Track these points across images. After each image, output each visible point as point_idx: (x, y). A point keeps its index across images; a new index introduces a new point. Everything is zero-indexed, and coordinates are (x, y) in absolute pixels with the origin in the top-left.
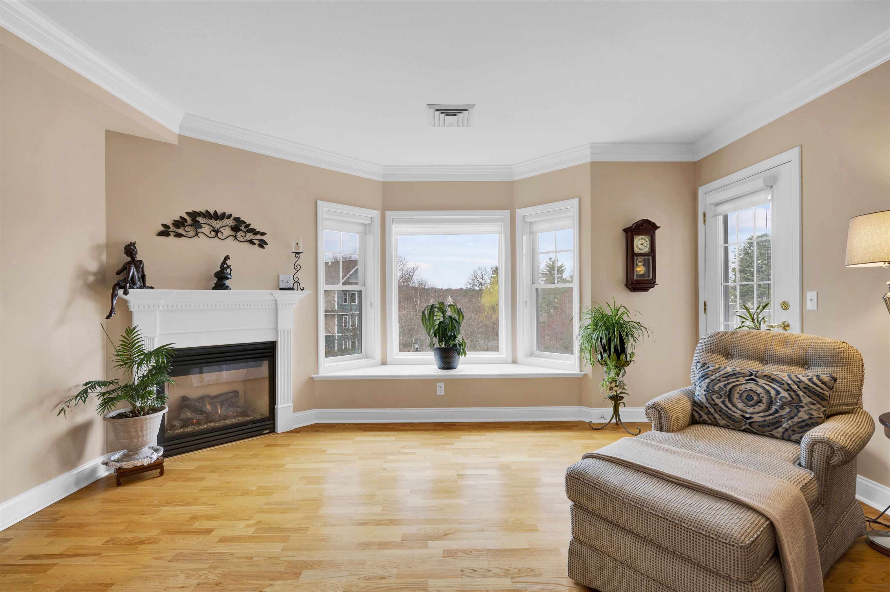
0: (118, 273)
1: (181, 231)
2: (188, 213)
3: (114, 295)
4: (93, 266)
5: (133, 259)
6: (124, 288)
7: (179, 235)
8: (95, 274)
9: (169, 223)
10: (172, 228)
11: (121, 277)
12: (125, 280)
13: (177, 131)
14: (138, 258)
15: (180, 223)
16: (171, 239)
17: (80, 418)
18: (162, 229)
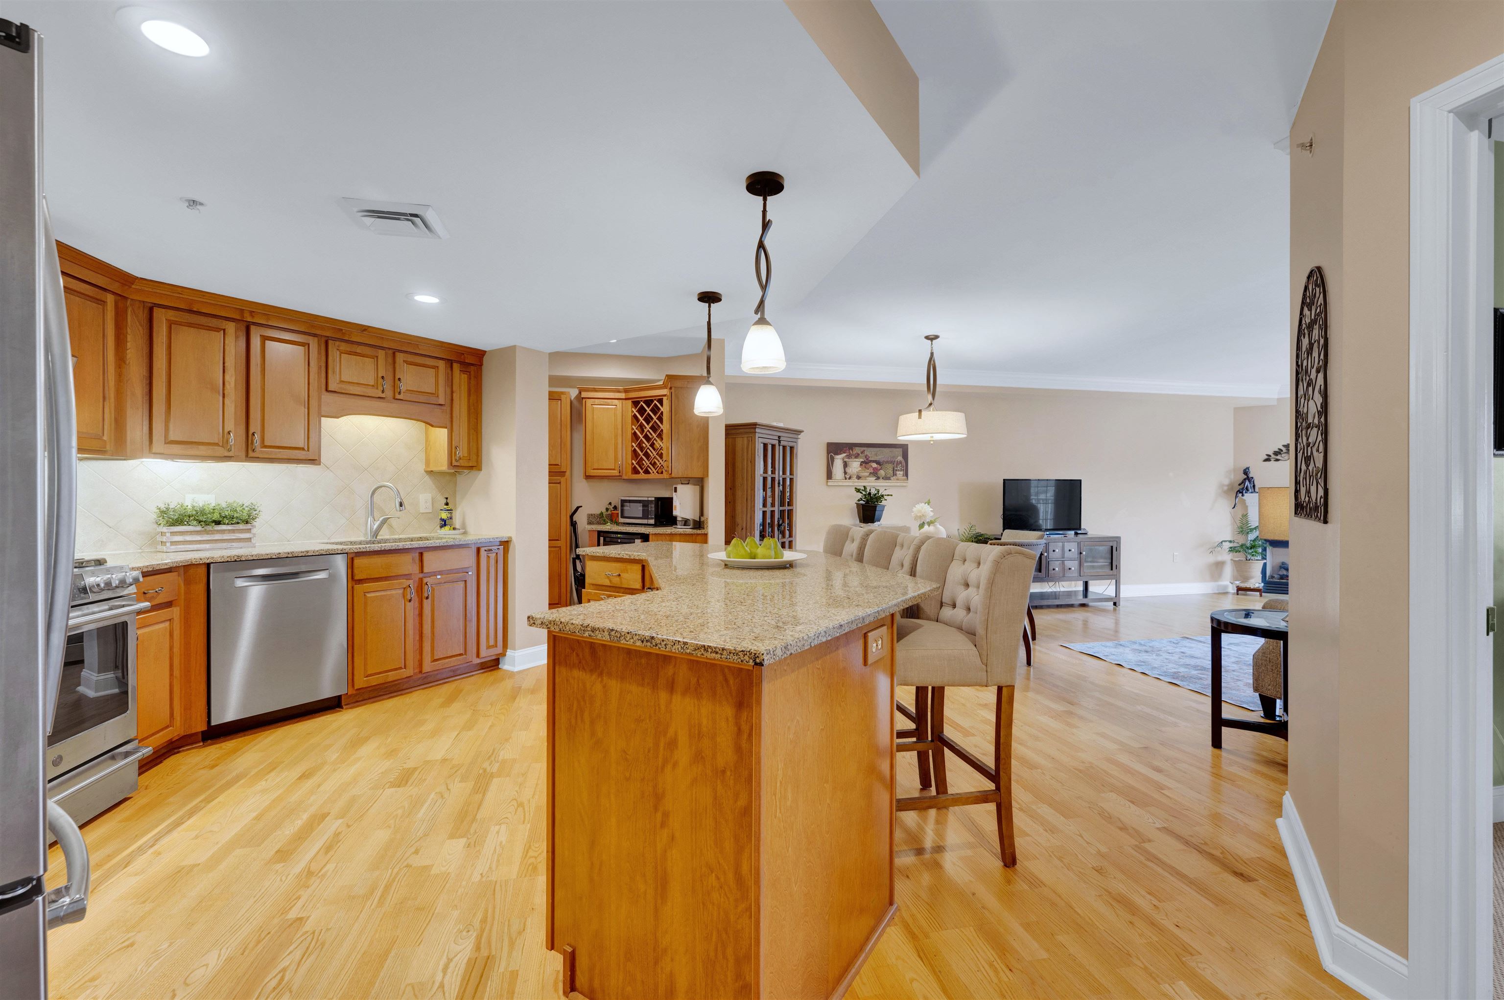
0: (1239, 485)
1: (1278, 457)
2: (1284, 446)
3: (1236, 497)
4: (1226, 482)
5: (1248, 477)
6: (1242, 493)
7: (1277, 460)
8: (1228, 485)
9: (1271, 453)
10: (1273, 456)
11: (1242, 486)
12: (1243, 489)
13: (1276, 397)
14: (1251, 475)
15: (1278, 453)
16: (1272, 463)
17: (1220, 558)
18: (1267, 457)
